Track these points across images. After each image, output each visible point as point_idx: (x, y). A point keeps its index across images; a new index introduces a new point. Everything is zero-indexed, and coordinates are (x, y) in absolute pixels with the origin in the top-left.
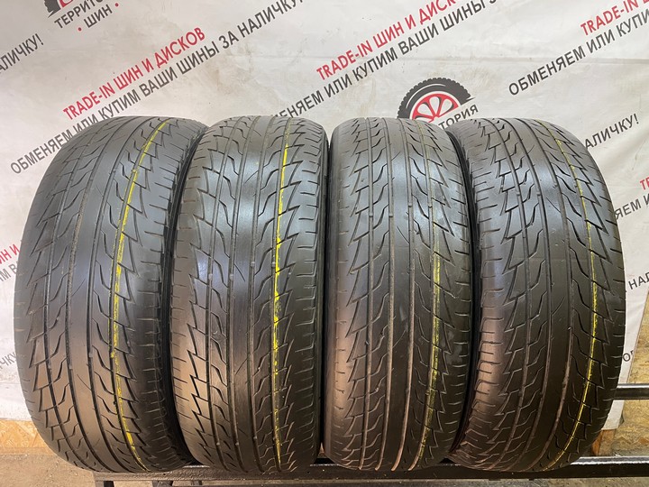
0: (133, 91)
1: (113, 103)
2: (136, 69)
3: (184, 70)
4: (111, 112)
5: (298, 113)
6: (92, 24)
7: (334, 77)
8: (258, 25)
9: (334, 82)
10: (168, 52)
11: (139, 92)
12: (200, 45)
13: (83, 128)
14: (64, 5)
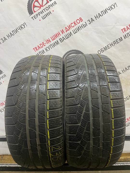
0: (57, 41)
1: (50, 46)
2: (58, 33)
3: (75, 33)
4: (49, 48)
5: (113, 45)
6: (44, 18)
7: (127, 32)
8: (102, 15)
9: (127, 34)
10: (70, 27)
11: (59, 41)
12: (81, 23)
13: (40, 55)
14: (35, 12)
